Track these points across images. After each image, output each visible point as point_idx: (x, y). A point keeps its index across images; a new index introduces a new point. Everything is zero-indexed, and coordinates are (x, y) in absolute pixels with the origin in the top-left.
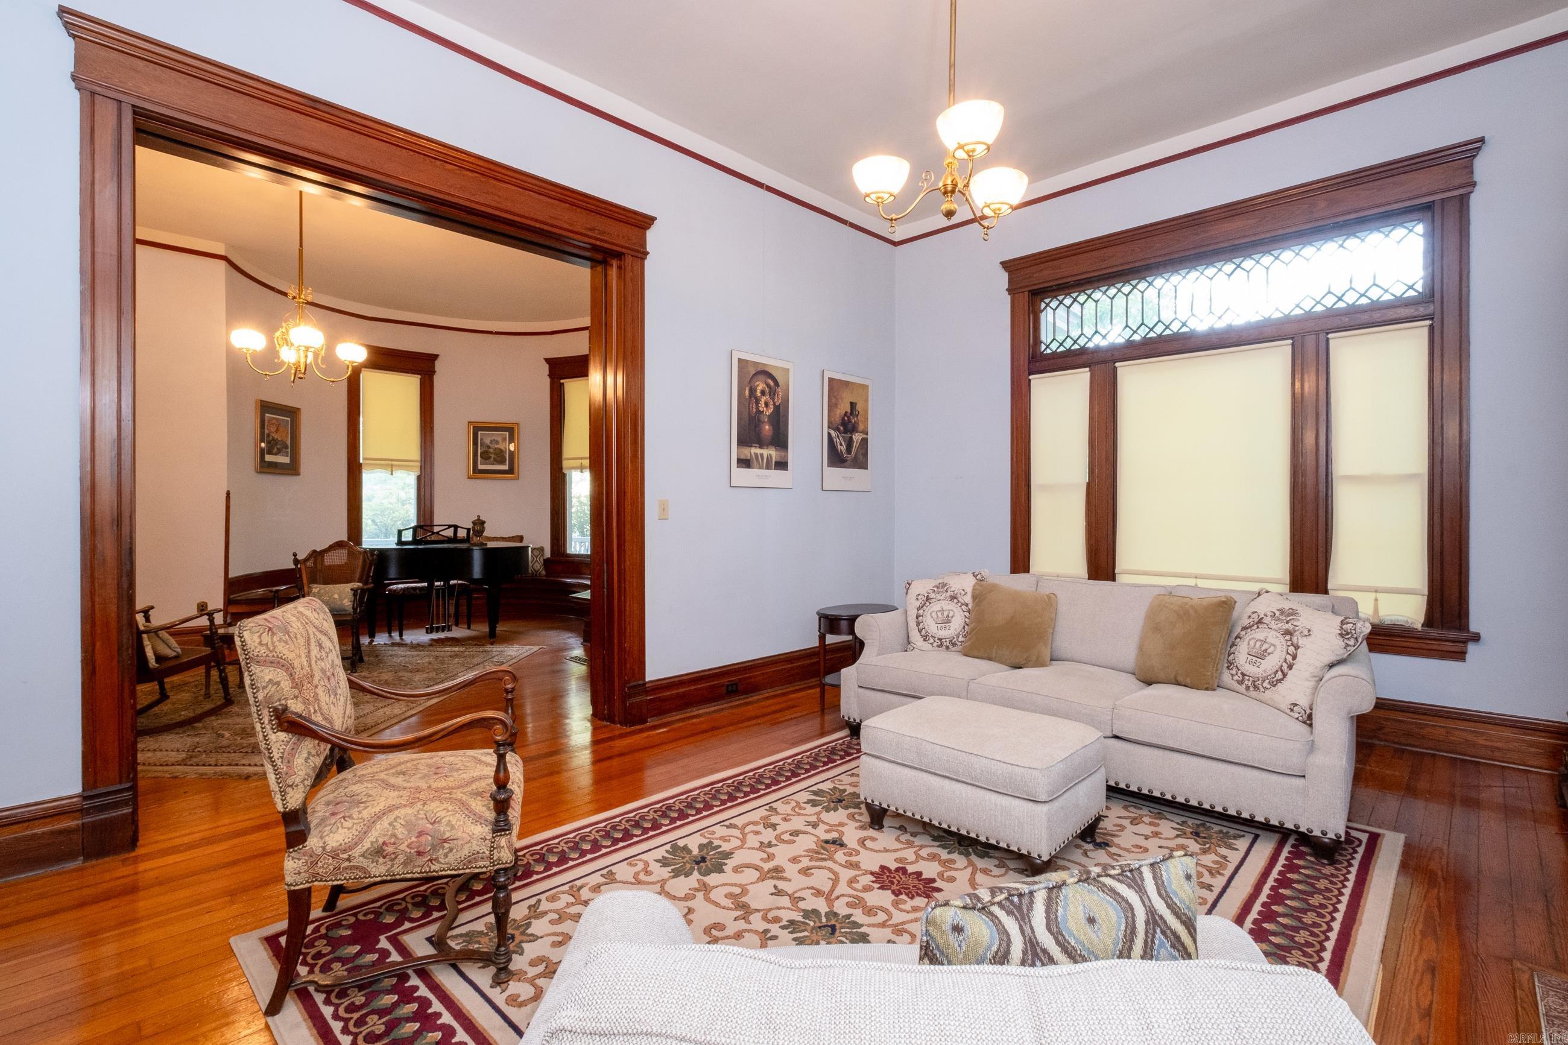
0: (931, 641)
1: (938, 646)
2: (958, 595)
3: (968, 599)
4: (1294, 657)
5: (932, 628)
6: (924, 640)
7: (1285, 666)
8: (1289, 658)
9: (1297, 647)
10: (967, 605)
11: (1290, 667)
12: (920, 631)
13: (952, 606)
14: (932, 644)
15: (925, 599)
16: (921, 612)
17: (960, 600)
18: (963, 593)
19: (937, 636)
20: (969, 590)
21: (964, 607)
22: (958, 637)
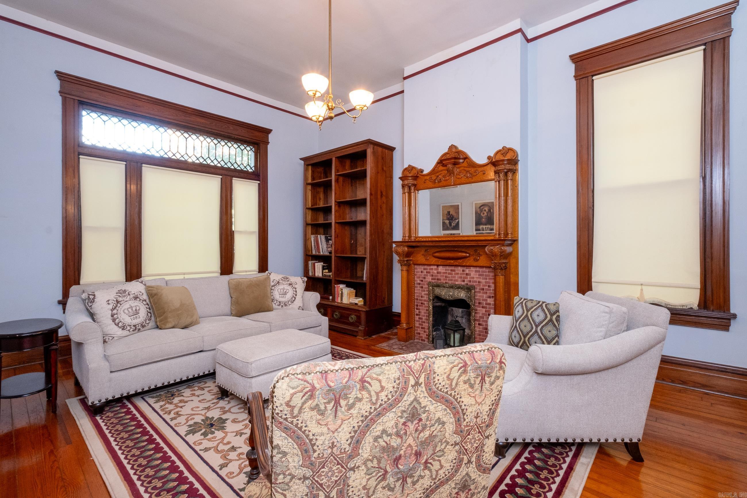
0: (129, 328)
1: (133, 331)
2: (139, 296)
3: (145, 297)
4: (296, 292)
5: (127, 320)
6: (123, 329)
7: (294, 295)
8: (295, 292)
9: (296, 289)
10: (145, 301)
11: (296, 295)
12: (117, 325)
13: (137, 303)
14: (129, 330)
15: (115, 302)
16: (115, 311)
17: (141, 298)
18: (141, 294)
19: (133, 324)
20: (143, 291)
21: (144, 302)
22: (146, 321)
